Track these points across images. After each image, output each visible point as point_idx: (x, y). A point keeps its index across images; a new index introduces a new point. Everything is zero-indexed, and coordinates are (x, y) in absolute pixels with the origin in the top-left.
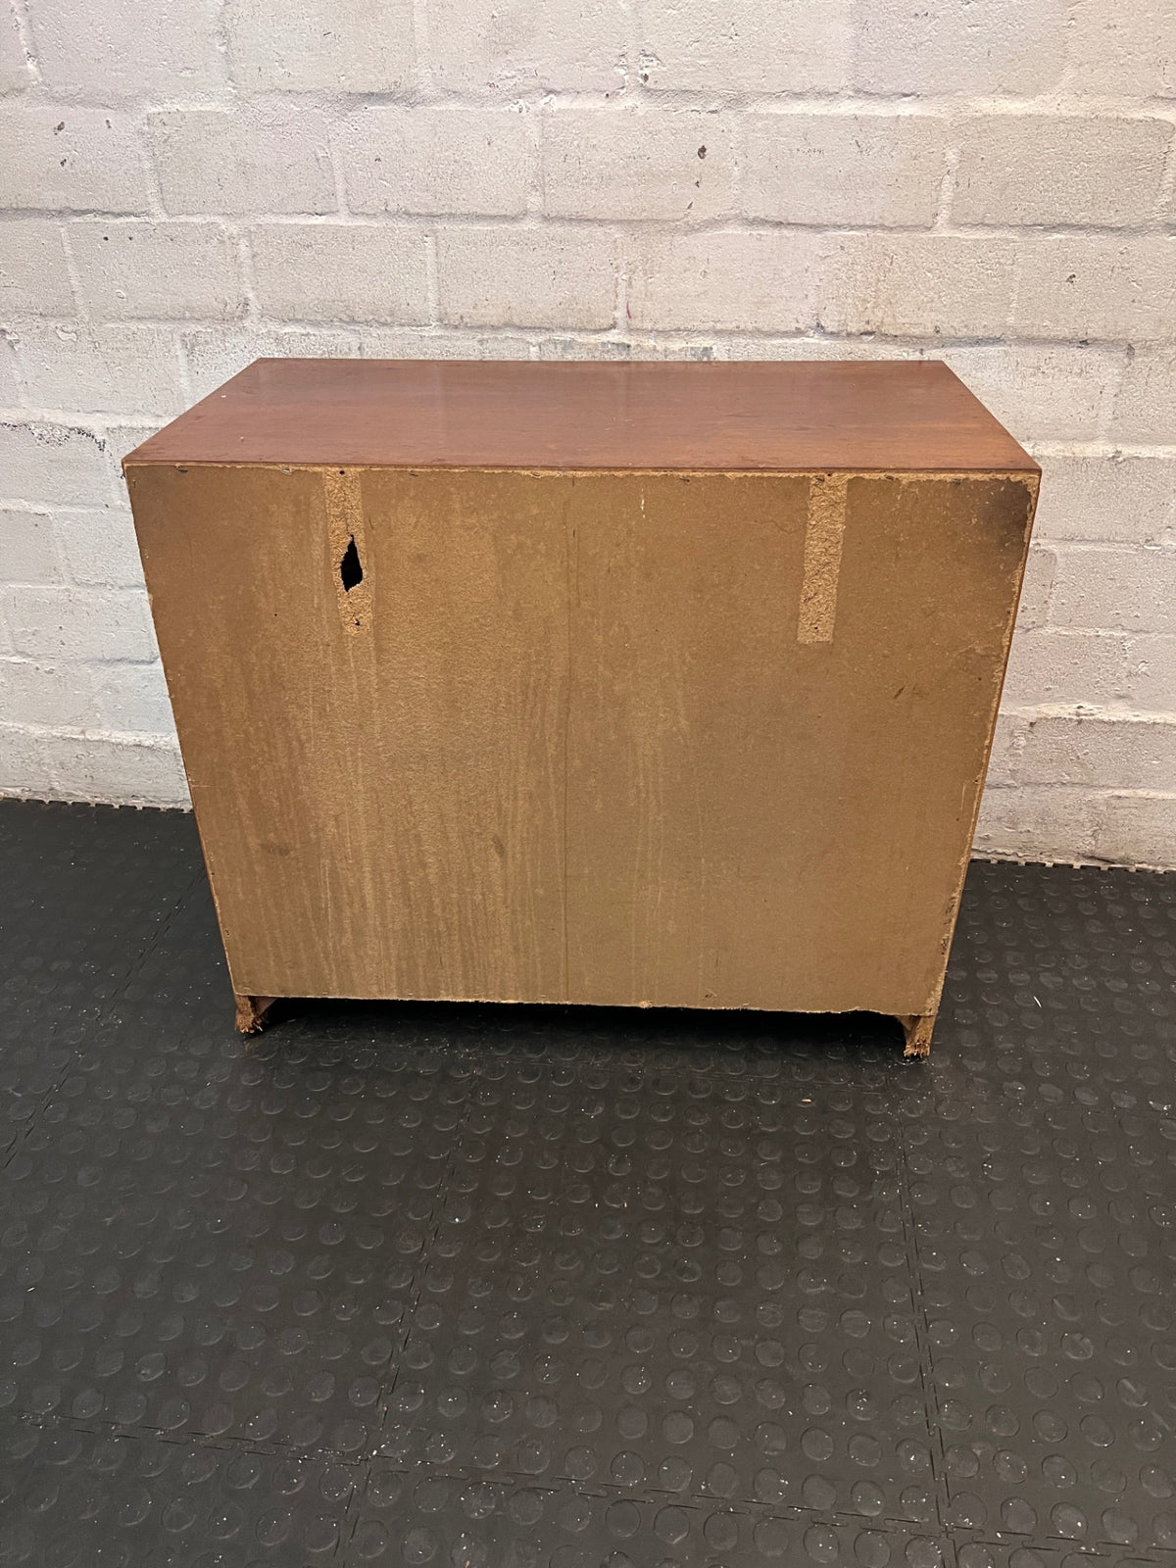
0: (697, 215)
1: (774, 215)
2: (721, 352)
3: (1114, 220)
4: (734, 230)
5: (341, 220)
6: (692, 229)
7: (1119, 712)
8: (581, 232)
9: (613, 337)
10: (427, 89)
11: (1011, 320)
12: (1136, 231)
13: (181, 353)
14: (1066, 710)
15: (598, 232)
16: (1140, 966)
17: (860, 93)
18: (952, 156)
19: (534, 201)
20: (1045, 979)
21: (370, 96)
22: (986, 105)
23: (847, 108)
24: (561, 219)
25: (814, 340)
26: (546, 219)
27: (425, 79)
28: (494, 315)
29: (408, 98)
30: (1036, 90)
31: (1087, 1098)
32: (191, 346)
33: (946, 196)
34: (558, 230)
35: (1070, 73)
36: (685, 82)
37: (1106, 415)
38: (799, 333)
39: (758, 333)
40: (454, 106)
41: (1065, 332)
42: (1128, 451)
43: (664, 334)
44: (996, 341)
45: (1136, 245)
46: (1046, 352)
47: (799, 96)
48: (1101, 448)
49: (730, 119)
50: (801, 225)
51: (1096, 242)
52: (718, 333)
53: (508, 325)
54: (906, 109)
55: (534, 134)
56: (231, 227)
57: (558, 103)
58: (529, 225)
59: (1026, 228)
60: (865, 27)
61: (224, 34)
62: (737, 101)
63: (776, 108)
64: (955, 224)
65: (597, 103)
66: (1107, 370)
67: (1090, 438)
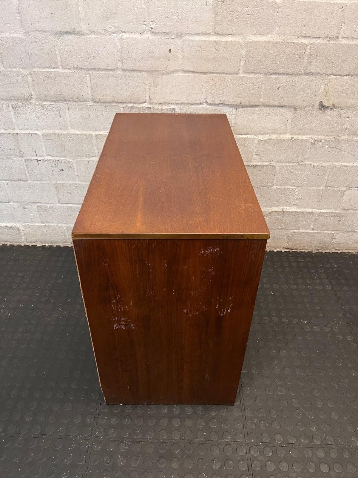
0: (170, 69)
1: (192, 69)
2: (178, 110)
3: (290, 72)
4: (180, 74)
5: (60, 70)
6: (168, 73)
7: (294, 209)
8: (135, 74)
9: (145, 105)
10: (84, 30)
11: (262, 100)
12: (296, 75)
13: (12, 110)
14: (279, 209)
15: (140, 74)
16: (300, 281)
17: (216, 34)
18: (243, 53)
19: (120, 65)
20: (275, 286)
21: (67, 33)
22: (253, 38)
23: (213, 38)
24: (128, 70)
25: (205, 106)
26: (124, 70)
27: (84, 27)
28: (109, 98)
29: (80, 33)
30: (268, 34)
31: (285, 320)
32: (15, 108)
33: (242, 64)
34: (127, 73)
35: (277, 29)
36: (164, 30)
37: (289, 127)
38: (201, 104)
39: (188, 104)
40: (94, 36)
41: (277, 104)
42: (295, 137)
43: (160, 104)
44: (257, 106)
45: (296, 79)
46: (272, 109)
47: (198, 34)
48: (288, 136)
49: (178, 41)
50: (200, 72)
51: (285, 78)
52: (177, 104)
53: (114, 102)
54: (230, 39)
55: (119, 45)
56: (25, 72)
57: (125, 36)
58: (118, 72)
59: (265, 74)
60: (217, 14)
61: (19, 13)
62: (180, 35)
63: (191, 38)
64: (245, 72)
65: (137, 36)
66: (289, 114)
67: (285, 133)
